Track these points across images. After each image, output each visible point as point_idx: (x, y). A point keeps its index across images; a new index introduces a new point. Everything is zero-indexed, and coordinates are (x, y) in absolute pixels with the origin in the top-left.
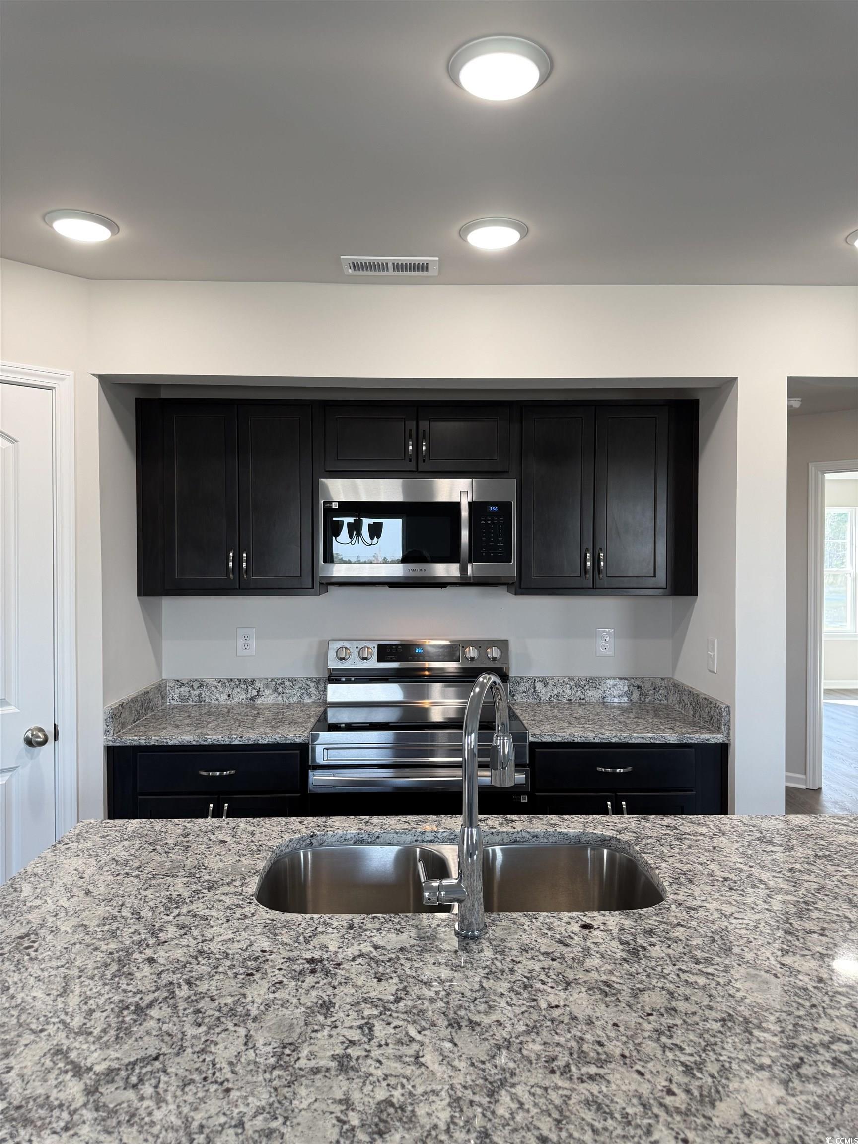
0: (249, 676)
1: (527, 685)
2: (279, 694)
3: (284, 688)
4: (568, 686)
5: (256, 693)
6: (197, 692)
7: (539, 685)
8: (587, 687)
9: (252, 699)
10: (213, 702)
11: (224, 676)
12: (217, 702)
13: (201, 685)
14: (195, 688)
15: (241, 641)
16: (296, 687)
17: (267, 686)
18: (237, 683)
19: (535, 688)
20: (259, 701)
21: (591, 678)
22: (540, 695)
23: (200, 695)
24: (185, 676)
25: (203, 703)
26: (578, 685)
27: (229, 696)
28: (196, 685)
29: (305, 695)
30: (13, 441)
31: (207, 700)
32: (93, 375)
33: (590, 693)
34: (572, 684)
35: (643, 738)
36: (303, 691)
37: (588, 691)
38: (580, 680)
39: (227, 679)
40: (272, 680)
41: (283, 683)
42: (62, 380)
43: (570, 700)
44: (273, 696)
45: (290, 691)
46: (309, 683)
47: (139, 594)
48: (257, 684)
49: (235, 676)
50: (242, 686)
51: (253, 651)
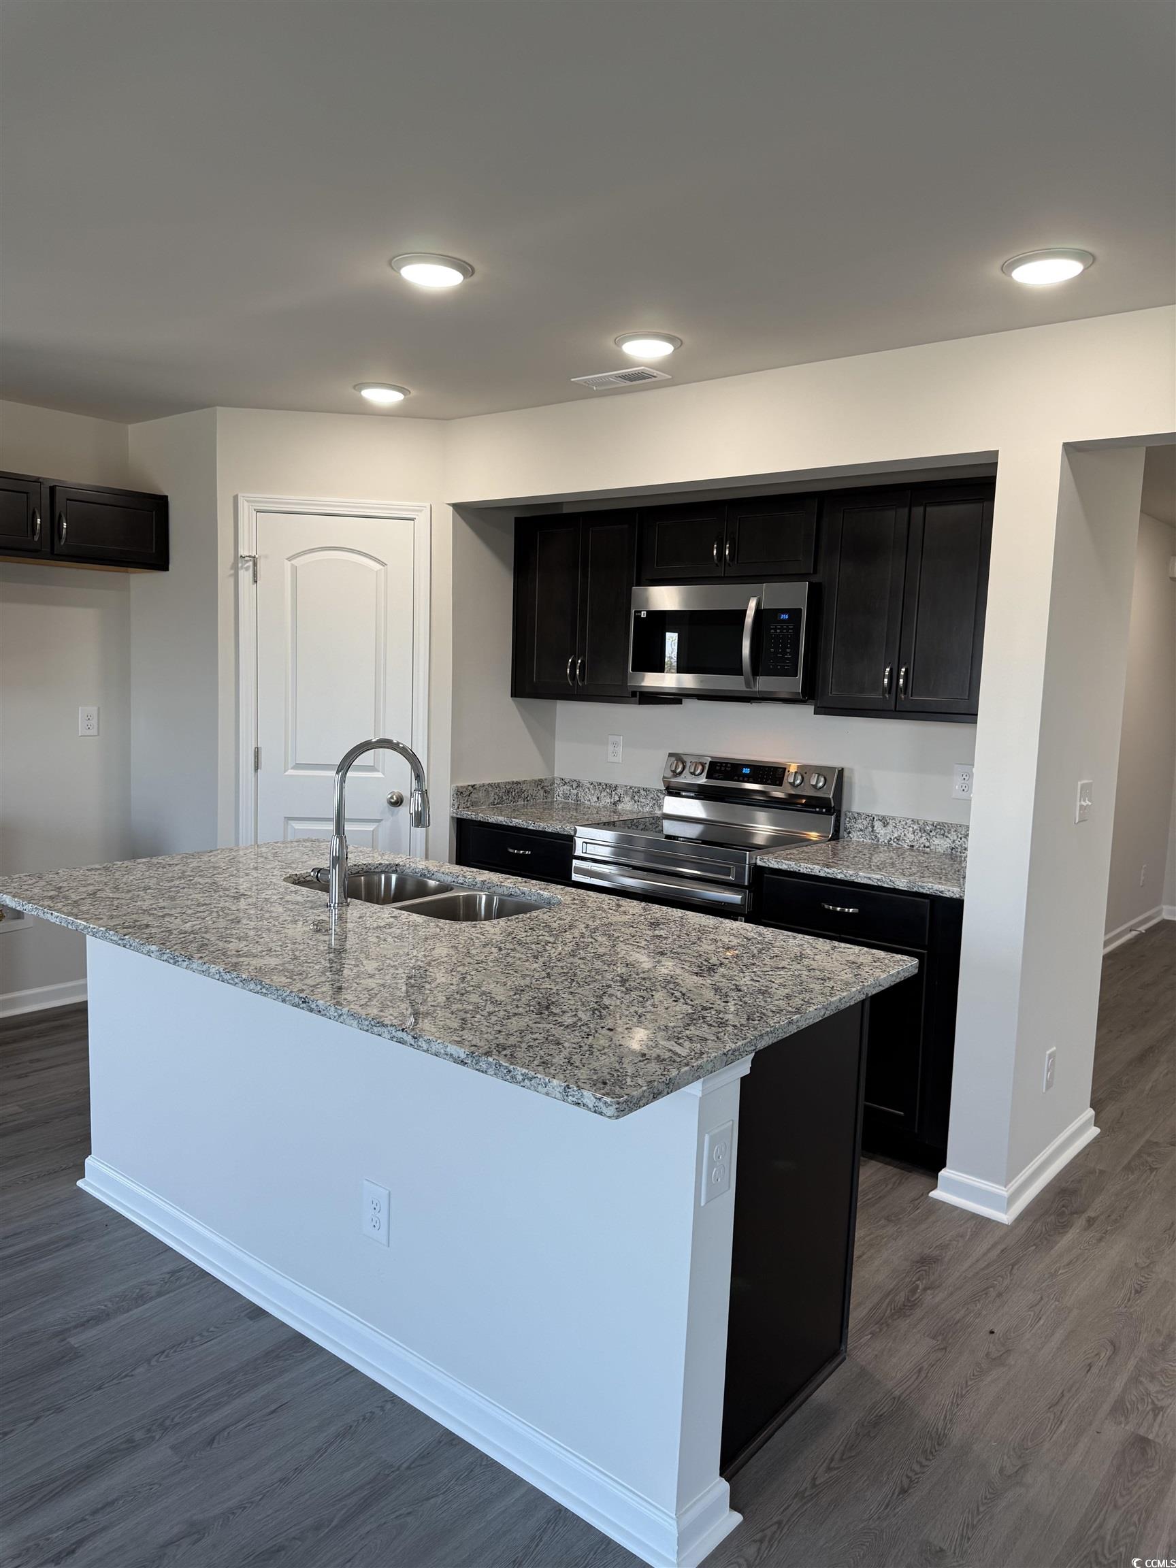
0: (614, 783)
1: (865, 822)
2: (635, 802)
3: (639, 797)
4: (911, 829)
5: (618, 799)
6: (575, 792)
7: (877, 824)
8: (933, 833)
9: (615, 804)
10: (586, 802)
11: (596, 780)
12: (589, 803)
13: (578, 786)
14: (574, 787)
15: (611, 748)
16: (649, 798)
17: (626, 793)
18: (604, 787)
19: (873, 827)
20: (620, 807)
21: (939, 824)
22: (879, 836)
23: (577, 795)
24: (567, 777)
25: (579, 802)
26: (922, 830)
27: (598, 798)
28: (575, 785)
29: (656, 806)
30: (384, 564)
31: (582, 800)
32: (448, 504)
33: (937, 841)
34: (915, 827)
35: (870, 878)
36: (654, 802)
37: (934, 838)
38: (926, 824)
39: (597, 783)
40: (631, 788)
41: (639, 792)
42: (421, 511)
43: (913, 846)
44: (631, 803)
45: (644, 800)
46: (659, 794)
47: (512, 696)
48: (619, 791)
49: (604, 781)
50: (608, 790)
51: (619, 759)
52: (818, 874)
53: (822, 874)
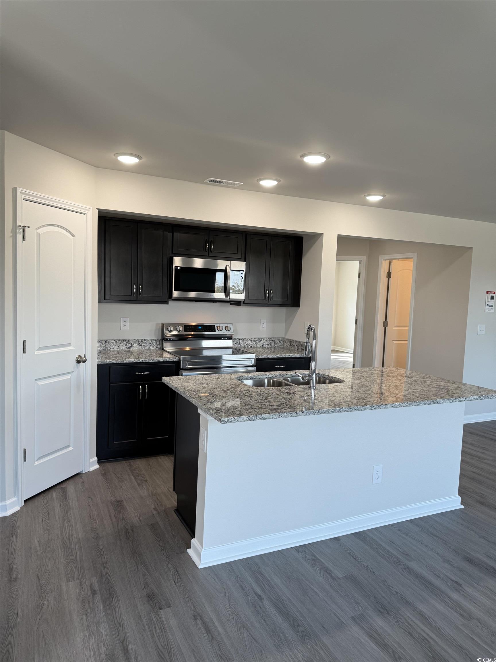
0: (127, 339)
1: (237, 341)
2: (140, 346)
3: (142, 343)
4: (251, 341)
5: (130, 346)
6: (104, 345)
7: (241, 341)
8: (257, 341)
9: (129, 348)
10: (111, 349)
11: (116, 339)
12: (113, 349)
13: (106, 342)
14: (103, 343)
15: (123, 323)
16: (147, 343)
17: (135, 342)
18: (122, 341)
19: (239, 342)
20: (131, 349)
21: (259, 338)
22: (241, 345)
23: (105, 347)
25: (107, 350)
26: (254, 341)
27: (118, 347)
28: (103, 342)
29: (151, 346)
30: (73, 235)
31: (109, 349)
32: (96, 208)
33: (258, 344)
34: (252, 340)
35: (290, 356)
36: (150, 344)
37: (258, 343)
38: (255, 339)
39: (118, 340)
40: (137, 340)
41: (142, 341)
42: (88, 210)
43: (251, 346)
44: (138, 346)
45: (145, 345)
46: (153, 341)
48: (131, 342)
49: (121, 339)
50: (124, 342)
51: (128, 328)
52: (275, 357)
53: (276, 357)
